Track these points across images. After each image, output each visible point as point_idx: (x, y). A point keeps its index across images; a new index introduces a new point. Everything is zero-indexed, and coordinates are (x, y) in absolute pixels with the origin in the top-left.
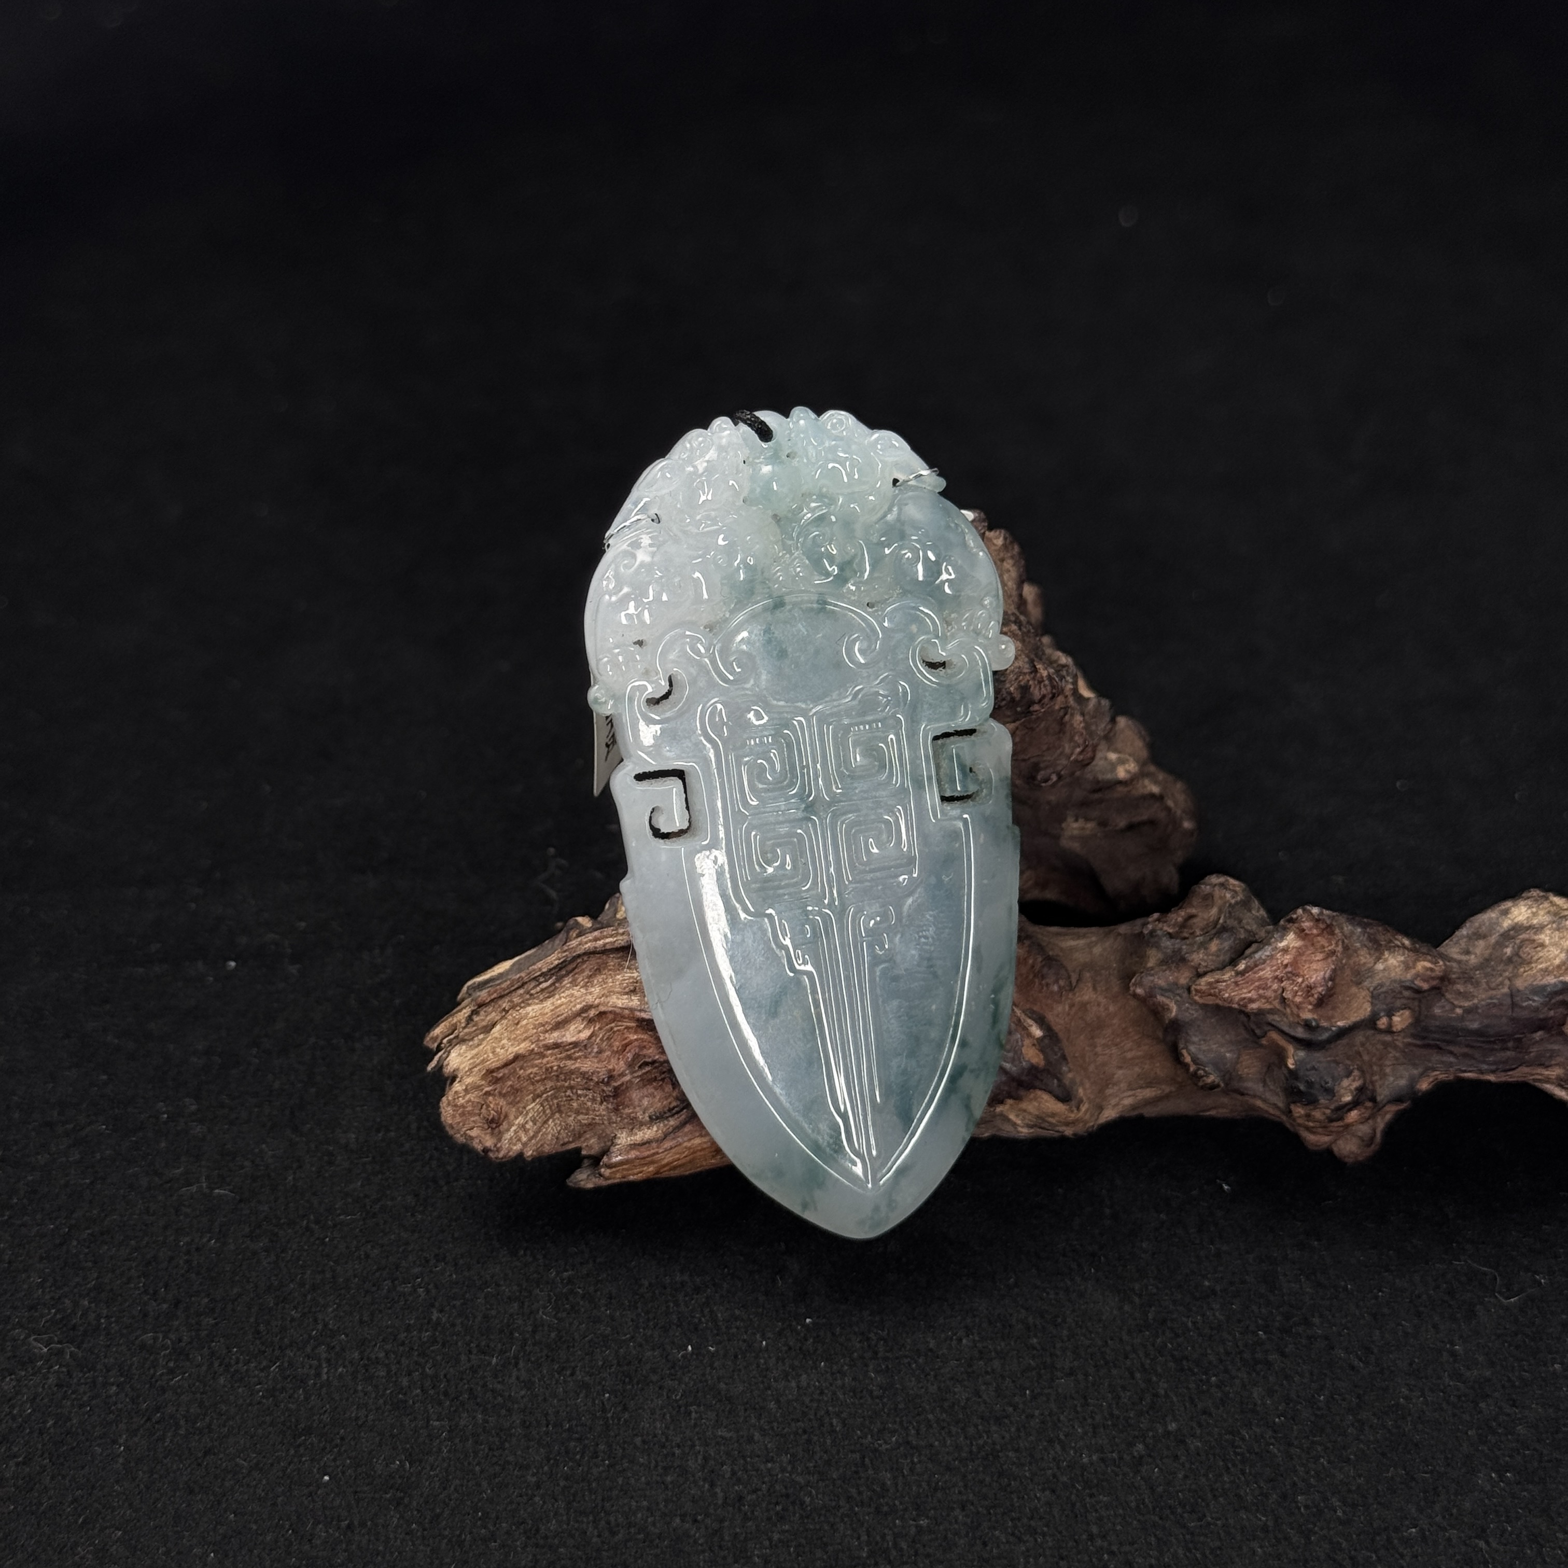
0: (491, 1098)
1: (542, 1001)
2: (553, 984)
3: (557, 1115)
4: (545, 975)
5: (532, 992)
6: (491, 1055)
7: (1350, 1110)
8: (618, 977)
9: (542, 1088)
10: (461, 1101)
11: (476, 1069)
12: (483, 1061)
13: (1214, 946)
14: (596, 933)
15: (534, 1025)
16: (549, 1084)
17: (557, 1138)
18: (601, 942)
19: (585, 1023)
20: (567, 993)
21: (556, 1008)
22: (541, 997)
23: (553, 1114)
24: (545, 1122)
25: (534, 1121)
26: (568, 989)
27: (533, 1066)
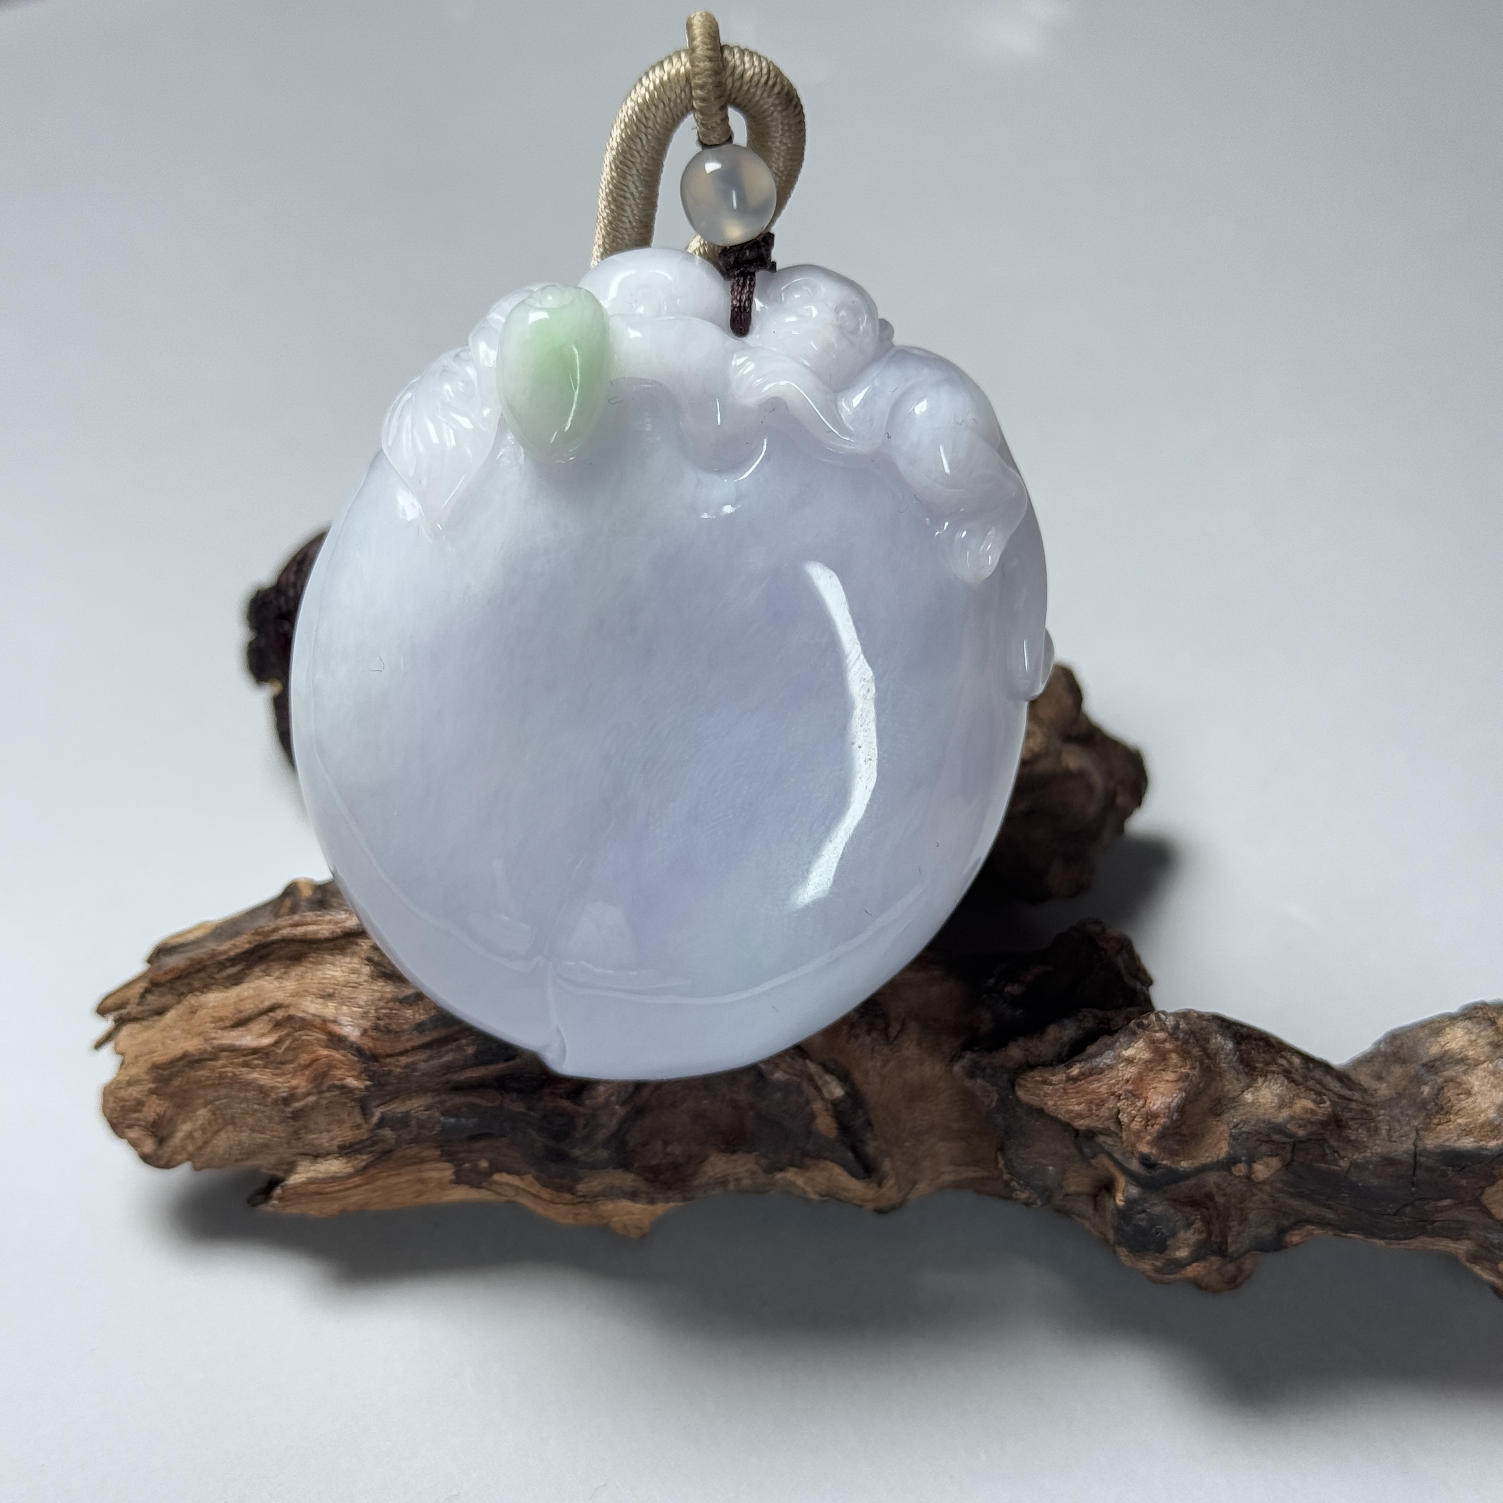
0: (155, 1096)
1: (227, 988)
2: (243, 970)
3: (230, 1128)
4: (233, 961)
5: (217, 976)
6: (160, 1045)
7: (1189, 1264)
8: (319, 973)
9: (215, 1094)
10: (123, 1093)
11: (143, 1059)
12: (151, 1052)
13: (1052, 1031)
14: (296, 918)
15: (213, 1017)
16: (223, 1091)
17: (230, 1154)
18: (300, 930)
19: (271, 1025)
20: (259, 983)
21: (241, 1000)
22: (227, 984)
23: (226, 1124)
24: (216, 1133)
25: (204, 1130)
26: (259, 978)
27: (203, 1069)
